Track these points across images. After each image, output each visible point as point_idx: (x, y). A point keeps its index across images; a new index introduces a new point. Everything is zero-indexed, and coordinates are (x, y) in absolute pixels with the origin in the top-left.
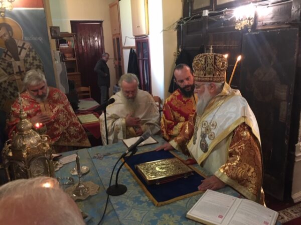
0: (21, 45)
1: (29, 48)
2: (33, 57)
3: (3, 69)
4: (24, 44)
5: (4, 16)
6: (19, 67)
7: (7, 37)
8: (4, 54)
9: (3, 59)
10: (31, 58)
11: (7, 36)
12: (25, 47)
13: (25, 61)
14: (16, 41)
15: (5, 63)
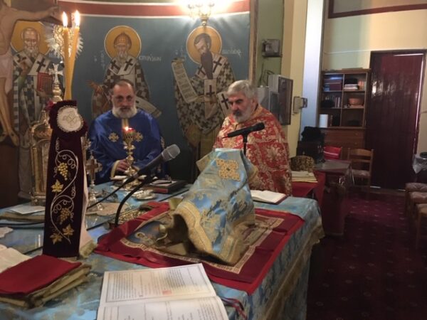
0: (217, 61)
1: (225, 64)
2: (227, 75)
3: (194, 87)
4: (220, 59)
5: (206, 25)
6: (211, 86)
7: (204, 51)
8: (198, 70)
9: (196, 76)
10: (225, 77)
11: (205, 48)
12: (221, 62)
13: (218, 80)
14: (213, 54)
15: (197, 80)
